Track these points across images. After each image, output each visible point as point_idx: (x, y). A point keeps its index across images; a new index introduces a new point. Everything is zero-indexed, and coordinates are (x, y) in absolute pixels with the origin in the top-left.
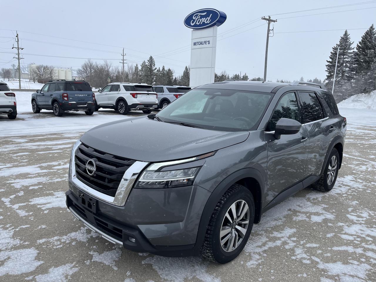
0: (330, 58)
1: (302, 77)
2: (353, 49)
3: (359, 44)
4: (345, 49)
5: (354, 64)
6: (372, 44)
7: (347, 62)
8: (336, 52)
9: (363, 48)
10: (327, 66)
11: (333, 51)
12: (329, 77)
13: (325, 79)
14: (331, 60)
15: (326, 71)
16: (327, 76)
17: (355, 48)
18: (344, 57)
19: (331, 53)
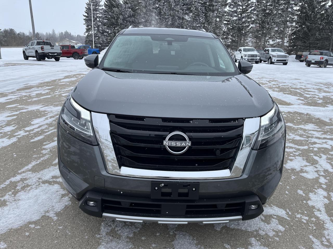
0: (86, 12)
1: (53, 29)
2: (102, 6)
3: (106, 2)
4: (96, 6)
5: (105, 20)
6: (116, 3)
7: (100, 17)
8: (90, 8)
9: (110, 6)
10: (84, 19)
11: (87, 7)
12: (88, 30)
13: (85, 32)
14: (86, 15)
15: (84, 24)
16: (86, 29)
17: (104, 5)
18: (97, 13)
19: (86, 8)
